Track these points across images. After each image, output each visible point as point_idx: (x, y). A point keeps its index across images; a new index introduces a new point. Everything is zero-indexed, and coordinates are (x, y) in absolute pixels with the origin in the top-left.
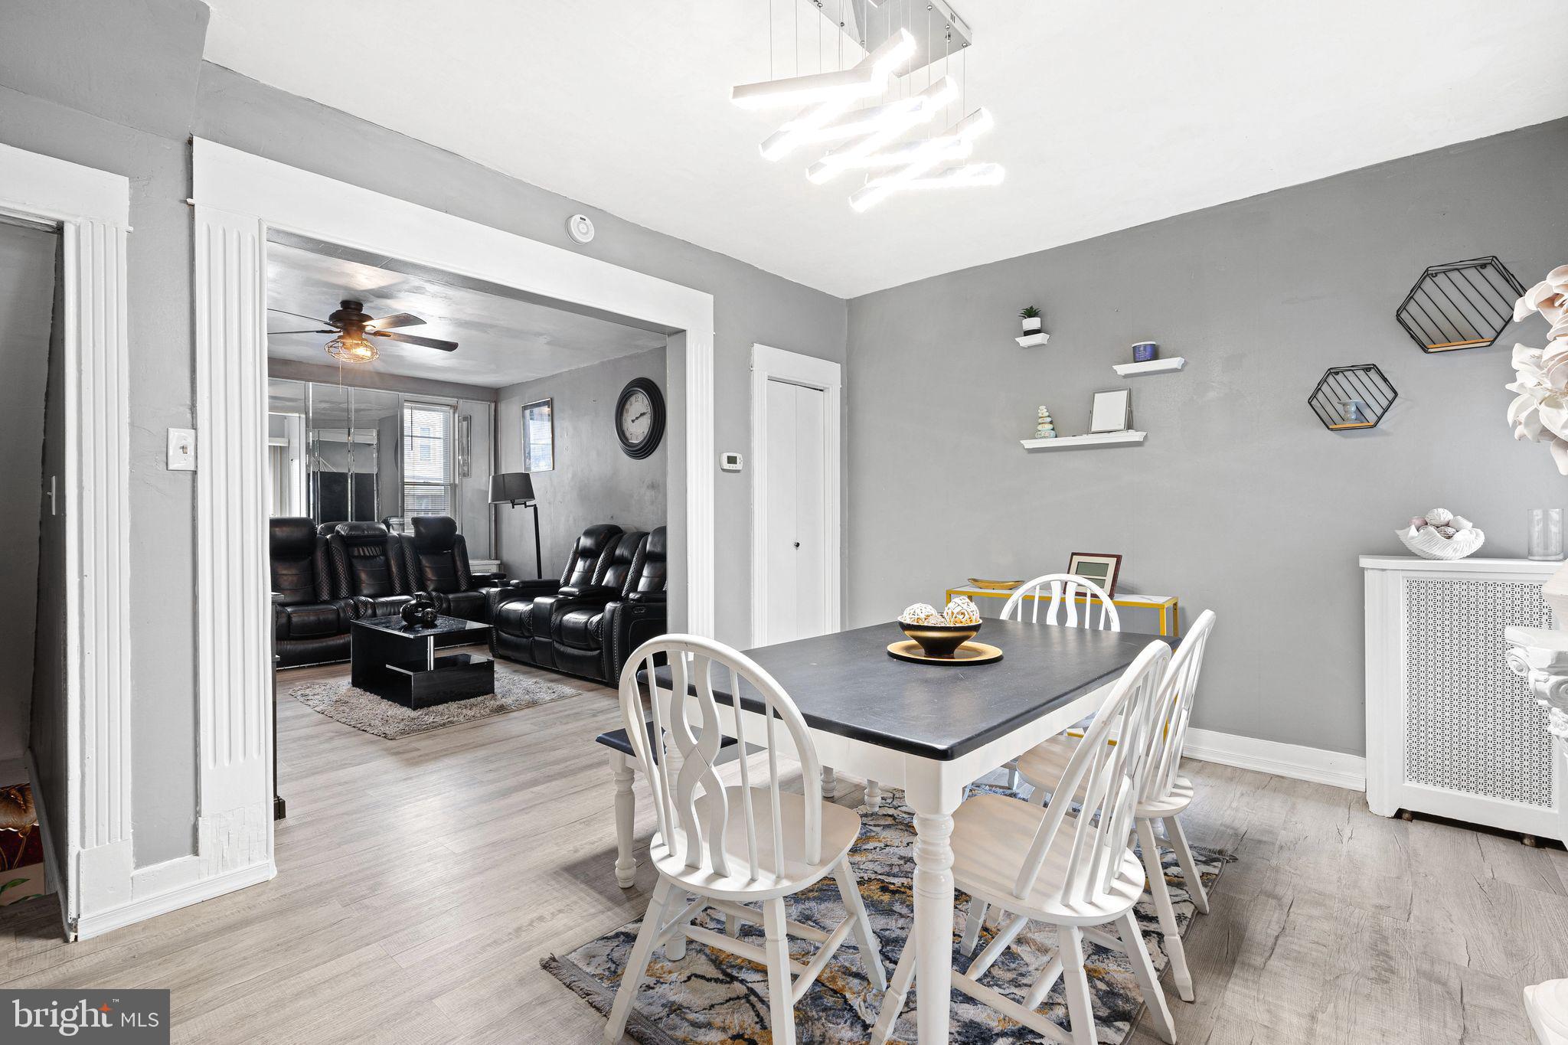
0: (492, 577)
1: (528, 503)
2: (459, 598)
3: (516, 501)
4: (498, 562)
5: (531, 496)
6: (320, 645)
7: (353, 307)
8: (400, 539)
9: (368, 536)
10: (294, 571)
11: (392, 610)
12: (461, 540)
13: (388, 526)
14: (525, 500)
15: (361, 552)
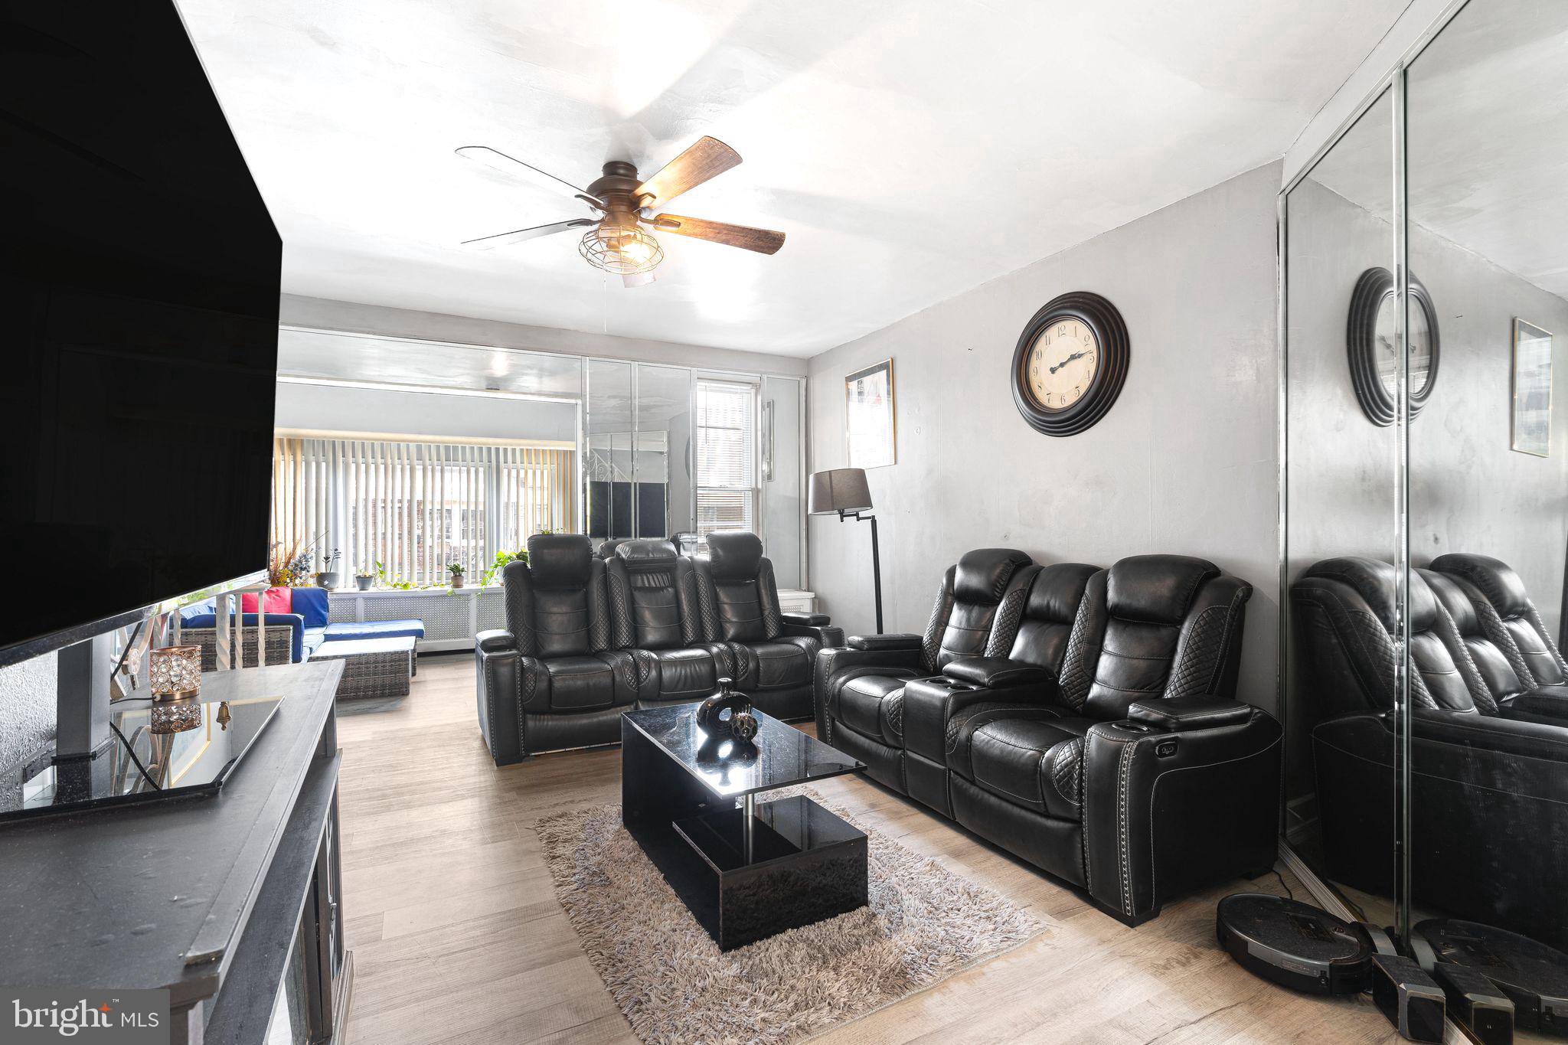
0: (812, 622)
1: (861, 514)
2: (771, 654)
3: (847, 511)
4: (811, 595)
5: (867, 502)
6: (590, 721)
7: (622, 171)
8: (692, 565)
9: (653, 561)
10: (564, 609)
11: (683, 672)
12: (768, 564)
13: (678, 545)
14: (857, 509)
15: (646, 582)
